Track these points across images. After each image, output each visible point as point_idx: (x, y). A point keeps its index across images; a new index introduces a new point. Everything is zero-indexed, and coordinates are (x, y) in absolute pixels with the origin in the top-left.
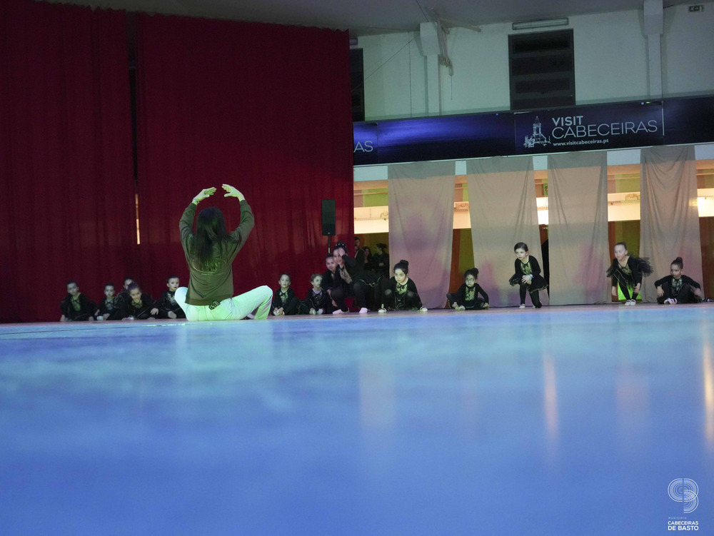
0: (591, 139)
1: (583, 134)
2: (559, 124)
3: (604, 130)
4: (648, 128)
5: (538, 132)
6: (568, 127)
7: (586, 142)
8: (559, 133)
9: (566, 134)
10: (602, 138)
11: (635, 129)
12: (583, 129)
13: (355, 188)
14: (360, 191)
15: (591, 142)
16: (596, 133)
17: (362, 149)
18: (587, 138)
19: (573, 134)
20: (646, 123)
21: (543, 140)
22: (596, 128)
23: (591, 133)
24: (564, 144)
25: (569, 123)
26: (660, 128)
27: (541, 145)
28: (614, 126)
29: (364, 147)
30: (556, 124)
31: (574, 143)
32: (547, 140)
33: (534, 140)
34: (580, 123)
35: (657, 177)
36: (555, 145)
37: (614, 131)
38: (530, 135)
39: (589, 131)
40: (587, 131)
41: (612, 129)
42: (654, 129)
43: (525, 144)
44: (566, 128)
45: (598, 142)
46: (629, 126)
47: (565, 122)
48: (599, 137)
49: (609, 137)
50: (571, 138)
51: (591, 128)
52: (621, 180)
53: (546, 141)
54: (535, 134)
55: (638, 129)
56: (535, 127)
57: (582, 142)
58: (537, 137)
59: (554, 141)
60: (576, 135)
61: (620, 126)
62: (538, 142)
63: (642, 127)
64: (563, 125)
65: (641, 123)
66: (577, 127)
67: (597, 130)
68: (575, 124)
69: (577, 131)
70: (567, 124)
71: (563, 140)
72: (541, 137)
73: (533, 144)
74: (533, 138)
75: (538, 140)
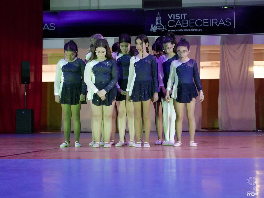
0: (191, 28)
1: (187, 25)
2: (172, 18)
3: (199, 23)
4: (225, 23)
5: (159, 22)
6: (177, 20)
7: (188, 30)
8: (171, 23)
9: (176, 25)
10: (198, 28)
11: (218, 23)
12: (186, 22)
13: (44, 53)
14: (46, 54)
15: (191, 30)
16: (194, 24)
17: (48, 28)
18: (189, 28)
19: (180, 25)
20: (224, 20)
21: (162, 27)
22: (194, 21)
23: (191, 25)
24: (174, 31)
25: (178, 18)
26: (233, 23)
27: (161, 31)
28: (205, 21)
29: (50, 27)
30: (170, 18)
31: (181, 30)
32: (165, 27)
33: (156, 27)
34: (185, 18)
35: (229, 52)
36: (169, 31)
37: (205, 24)
38: (154, 24)
39: (190, 23)
40: (189, 23)
41: (204, 23)
42: (229, 24)
43: (151, 30)
44: (176, 21)
45: (196, 30)
46: (214, 21)
47: (175, 17)
48: (196, 27)
49: (202, 27)
50: (179, 27)
51: (191, 21)
52: (208, 54)
53: (163, 28)
54: (157, 23)
55: (220, 23)
56: (157, 19)
57: (186, 30)
58: (158, 25)
59: (168, 28)
60: (182, 25)
61: (209, 21)
62: (159, 29)
63: (222, 22)
64: (174, 19)
65: (222, 19)
66: (183, 20)
67: (195, 23)
68: (181, 18)
69: (183, 23)
70: (176, 18)
71: (174, 28)
72: (161, 25)
73: (156, 30)
74: (156, 26)
75: (159, 28)
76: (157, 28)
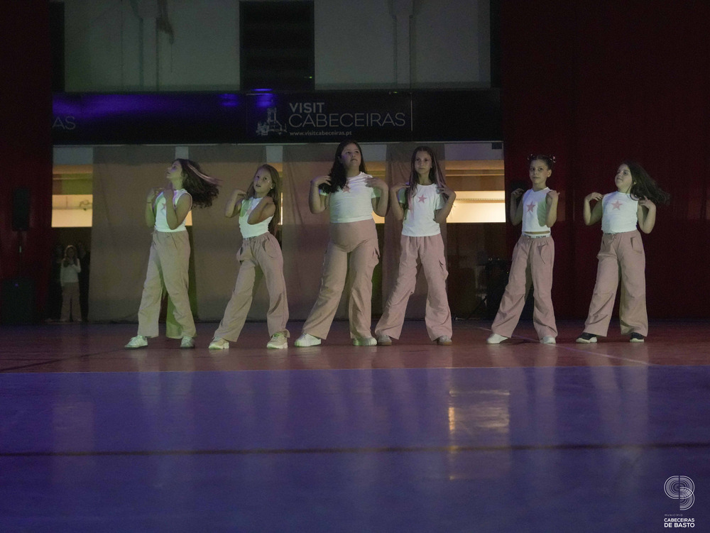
0: (332, 129)
1: (324, 123)
2: (298, 109)
3: (347, 120)
4: (395, 121)
5: (273, 118)
6: (307, 114)
7: (326, 133)
8: (296, 121)
9: (305, 122)
10: (345, 130)
11: (381, 122)
12: (323, 117)
13: (54, 172)
14: (59, 176)
15: (333, 133)
16: (338, 123)
17: (62, 125)
18: (328, 129)
19: (313, 123)
20: (393, 116)
21: (279, 127)
22: (338, 117)
23: (333, 123)
24: (302, 134)
25: (308, 110)
26: (408, 122)
27: (276, 133)
28: (358, 117)
29: (65, 124)
30: (294, 110)
31: (313, 133)
32: (283, 128)
33: (268, 127)
34: (320, 111)
36: (291, 134)
37: (358, 123)
38: (263, 120)
39: (330, 120)
40: (328, 120)
41: (356, 120)
42: (401, 122)
43: (257, 132)
44: (304, 115)
45: (340, 134)
46: (377, 117)
47: (303, 109)
48: (341, 129)
49: (353, 128)
50: (310, 128)
51: (333, 117)
53: (281, 130)
54: (269, 120)
55: (384, 122)
56: (269, 113)
57: (322, 133)
58: (272, 123)
59: (290, 129)
60: (316, 124)
61: (364, 117)
62: (273, 130)
63: (388, 120)
64: (301, 111)
65: (388, 115)
66: (317, 115)
67: (339, 121)
68: (314, 111)
69: (317, 120)
70: (305, 111)
71: (301, 129)
72: (277, 124)
73: (267, 132)
74: (267, 124)
75: (273, 128)
76: (270, 128)
